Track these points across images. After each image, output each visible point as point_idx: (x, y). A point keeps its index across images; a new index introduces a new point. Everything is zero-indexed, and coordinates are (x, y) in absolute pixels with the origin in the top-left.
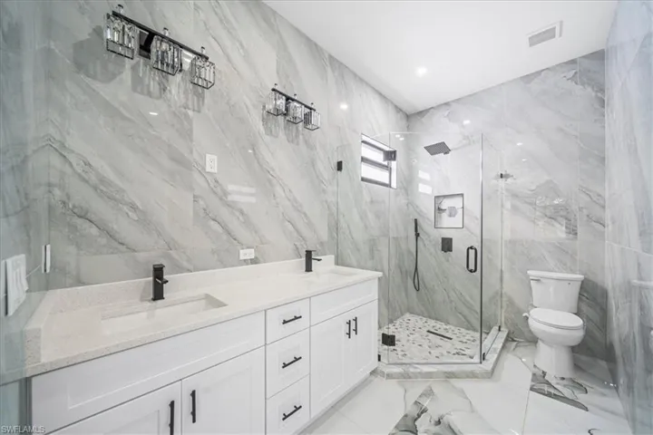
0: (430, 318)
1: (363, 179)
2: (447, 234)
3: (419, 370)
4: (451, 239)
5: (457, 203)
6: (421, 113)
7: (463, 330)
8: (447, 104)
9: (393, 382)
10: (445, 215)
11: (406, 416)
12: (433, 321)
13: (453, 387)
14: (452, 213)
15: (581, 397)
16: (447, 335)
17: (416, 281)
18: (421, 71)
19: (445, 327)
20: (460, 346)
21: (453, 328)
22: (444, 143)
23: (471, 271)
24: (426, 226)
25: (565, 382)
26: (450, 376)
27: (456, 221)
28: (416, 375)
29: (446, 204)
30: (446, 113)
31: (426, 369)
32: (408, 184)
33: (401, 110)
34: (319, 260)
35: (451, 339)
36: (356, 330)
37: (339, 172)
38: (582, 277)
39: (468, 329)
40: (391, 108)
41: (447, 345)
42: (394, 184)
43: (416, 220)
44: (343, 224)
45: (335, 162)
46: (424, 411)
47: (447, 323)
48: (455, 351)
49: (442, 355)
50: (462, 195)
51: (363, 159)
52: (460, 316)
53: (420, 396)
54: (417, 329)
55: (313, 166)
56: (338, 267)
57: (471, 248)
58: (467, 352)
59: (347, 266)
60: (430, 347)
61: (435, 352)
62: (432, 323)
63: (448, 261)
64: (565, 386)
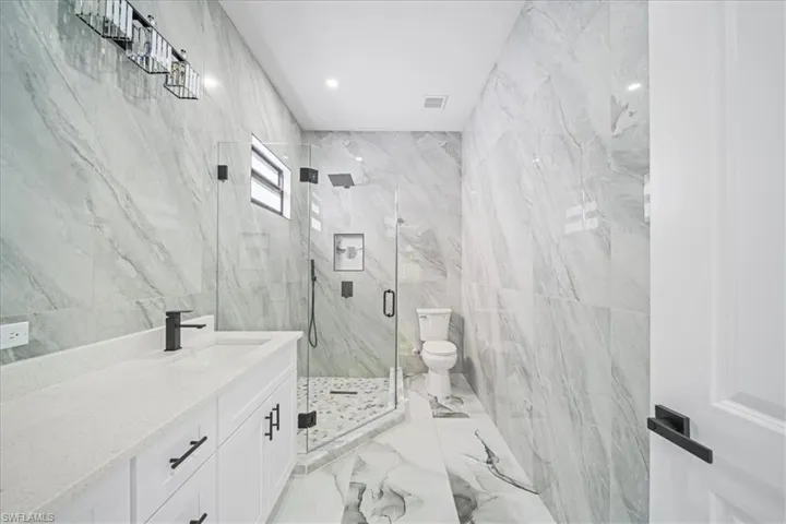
0: (330, 376)
1: (253, 201)
2: (348, 278)
3: (345, 443)
4: (351, 283)
5: (356, 243)
6: (319, 134)
7: (363, 380)
8: (348, 133)
9: (317, 474)
10: (344, 256)
11: (347, 508)
12: (333, 379)
13: (379, 444)
14: (352, 253)
15: (462, 408)
16: (351, 390)
17: (312, 335)
18: (332, 83)
19: (346, 381)
20: (367, 398)
21: (355, 380)
22: (349, 175)
23: (389, 316)
24: (324, 268)
25: (450, 400)
26: (373, 435)
27: (356, 263)
28: (341, 452)
29: (345, 244)
30: (347, 143)
31: (351, 438)
32: (302, 216)
33: (296, 121)
34: (200, 327)
35: (356, 393)
36: (278, 425)
37: (220, 182)
38: (450, 310)
39: (368, 378)
40: (286, 113)
41: (354, 400)
42: (287, 213)
43: (312, 261)
44: (226, 266)
45: (215, 164)
46: (362, 490)
47: (348, 376)
48: (364, 406)
49: (354, 414)
50: (362, 235)
51: (254, 173)
52: (360, 366)
53: (353, 474)
54: (318, 394)
55: (177, 161)
56: (219, 333)
57: (389, 291)
58: (376, 401)
59: (232, 330)
60: (339, 410)
61: (347, 415)
62: (332, 381)
63: (348, 307)
64: (451, 403)
